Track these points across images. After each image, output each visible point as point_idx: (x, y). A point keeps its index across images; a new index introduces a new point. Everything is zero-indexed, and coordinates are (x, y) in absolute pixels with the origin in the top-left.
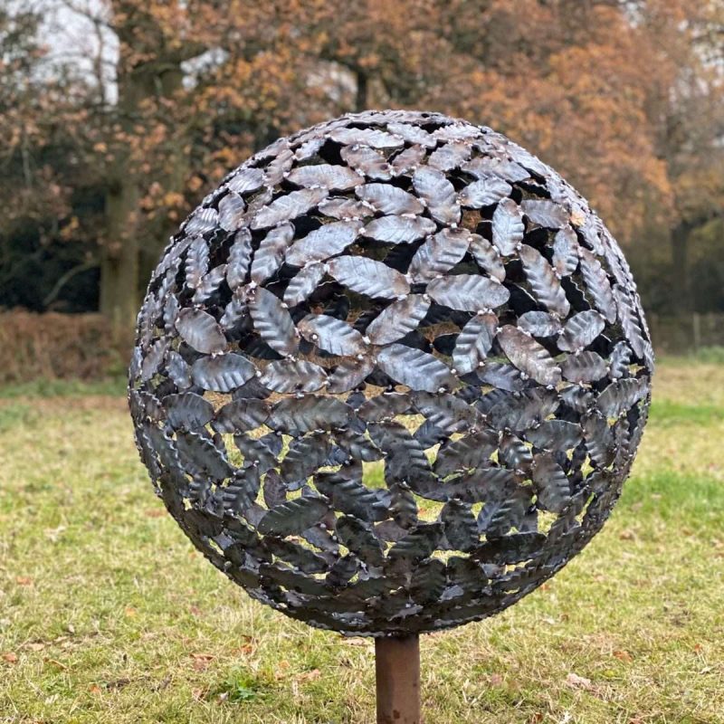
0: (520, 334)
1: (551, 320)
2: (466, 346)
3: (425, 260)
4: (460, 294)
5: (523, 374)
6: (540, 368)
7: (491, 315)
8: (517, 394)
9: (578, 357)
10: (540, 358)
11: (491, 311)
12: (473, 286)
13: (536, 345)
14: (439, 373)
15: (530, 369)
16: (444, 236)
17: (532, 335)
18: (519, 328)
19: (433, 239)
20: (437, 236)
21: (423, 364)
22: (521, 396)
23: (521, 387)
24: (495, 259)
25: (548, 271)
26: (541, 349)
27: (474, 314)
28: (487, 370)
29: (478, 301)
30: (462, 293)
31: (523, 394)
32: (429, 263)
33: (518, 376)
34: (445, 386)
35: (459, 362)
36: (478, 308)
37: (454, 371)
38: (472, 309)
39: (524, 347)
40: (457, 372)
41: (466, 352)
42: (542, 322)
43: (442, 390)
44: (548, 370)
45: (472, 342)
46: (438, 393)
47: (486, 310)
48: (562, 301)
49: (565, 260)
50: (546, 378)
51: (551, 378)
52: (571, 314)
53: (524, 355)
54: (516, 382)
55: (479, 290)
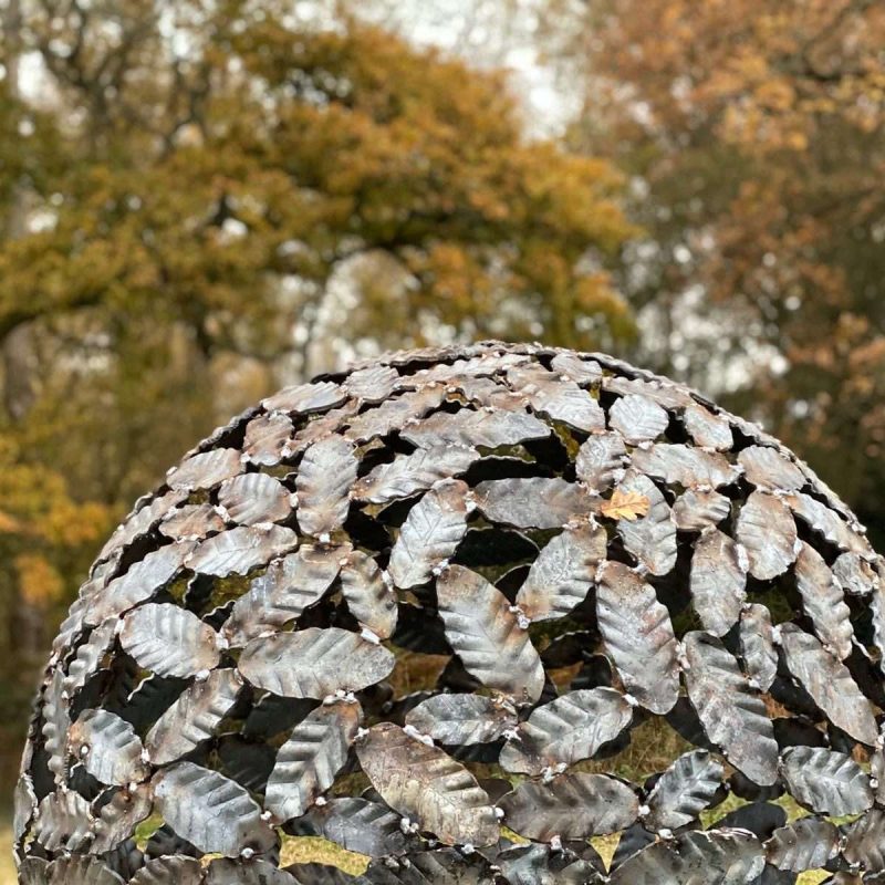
0: (410, 741)
1: (490, 711)
2: (293, 766)
3: (256, 605)
4: (297, 666)
5: (405, 822)
6: (448, 809)
7: (350, 705)
8: (393, 863)
9: (549, 785)
10: (452, 789)
11: (351, 697)
12: (326, 650)
13: (446, 761)
14: (245, 818)
15: (423, 811)
16: (301, 560)
17: (437, 742)
18: (409, 729)
19: (280, 565)
20: (289, 561)
21: (221, 801)
22: (403, 867)
23: (400, 849)
24: (382, 594)
25: (500, 614)
26: (456, 770)
27: (315, 703)
28: (332, 813)
29: (328, 678)
30: (304, 663)
31: (407, 863)
32: (261, 609)
33: (395, 826)
34: (254, 845)
35: (277, 798)
36: (325, 693)
37: (268, 815)
38: (312, 694)
39: (415, 766)
40: (274, 818)
41: (294, 777)
42: (469, 715)
43: (248, 852)
44: (467, 812)
45: (307, 757)
46: (241, 857)
47: (341, 694)
48: (530, 670)
49: (555, 589)
50: (462, 829)
51: (474, 829)
52: (548, 696)
53: (414, 783)
54: (392, 837)
55: (335, 657)
